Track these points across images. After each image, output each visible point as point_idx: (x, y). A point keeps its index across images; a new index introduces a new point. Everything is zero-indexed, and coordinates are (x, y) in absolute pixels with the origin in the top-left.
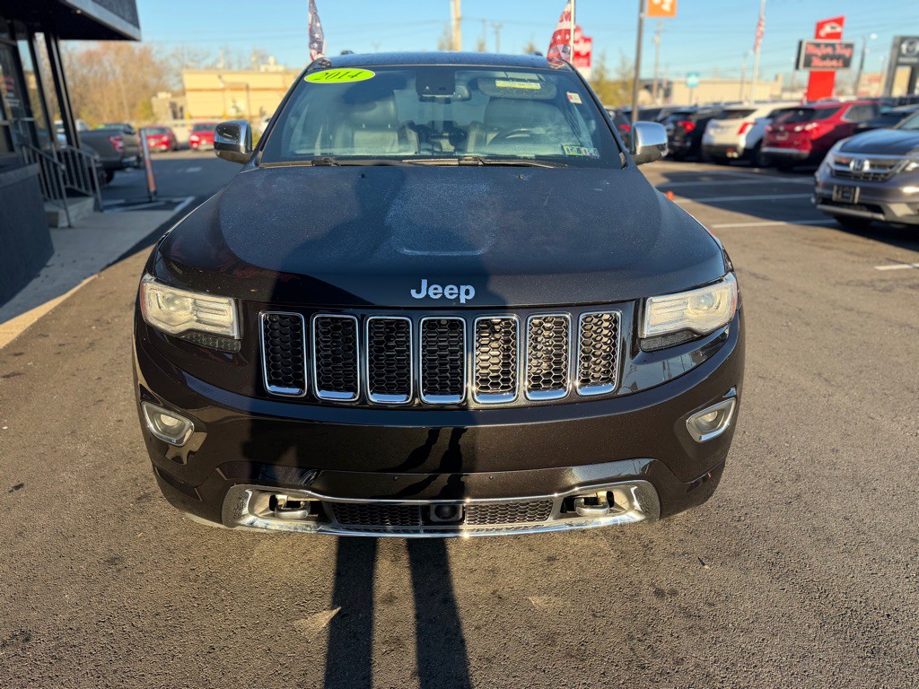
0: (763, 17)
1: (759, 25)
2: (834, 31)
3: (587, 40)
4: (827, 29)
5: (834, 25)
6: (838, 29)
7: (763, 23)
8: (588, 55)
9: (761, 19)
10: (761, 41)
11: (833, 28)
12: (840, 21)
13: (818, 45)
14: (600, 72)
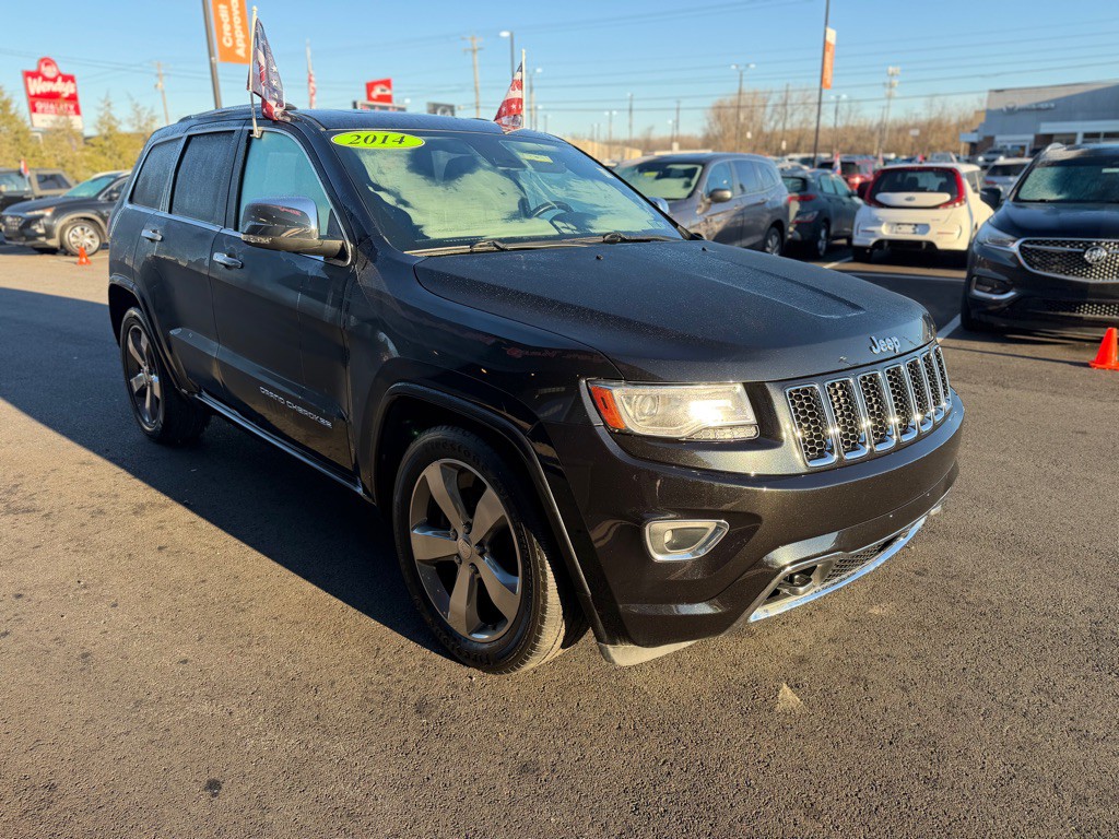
0: (312, 72)
1: (310, 81)
2: (383, 93)
3: (68, 78)
4: (377, 91)
5: (383, 87)
6: (388, 92)
7: (313, 79)
8: (73, 98)
9: (311, 75)
10: (314, 98)
11: (382, 90)
12: (387, 83)
13: (373, 107)
14: (107, 122)
